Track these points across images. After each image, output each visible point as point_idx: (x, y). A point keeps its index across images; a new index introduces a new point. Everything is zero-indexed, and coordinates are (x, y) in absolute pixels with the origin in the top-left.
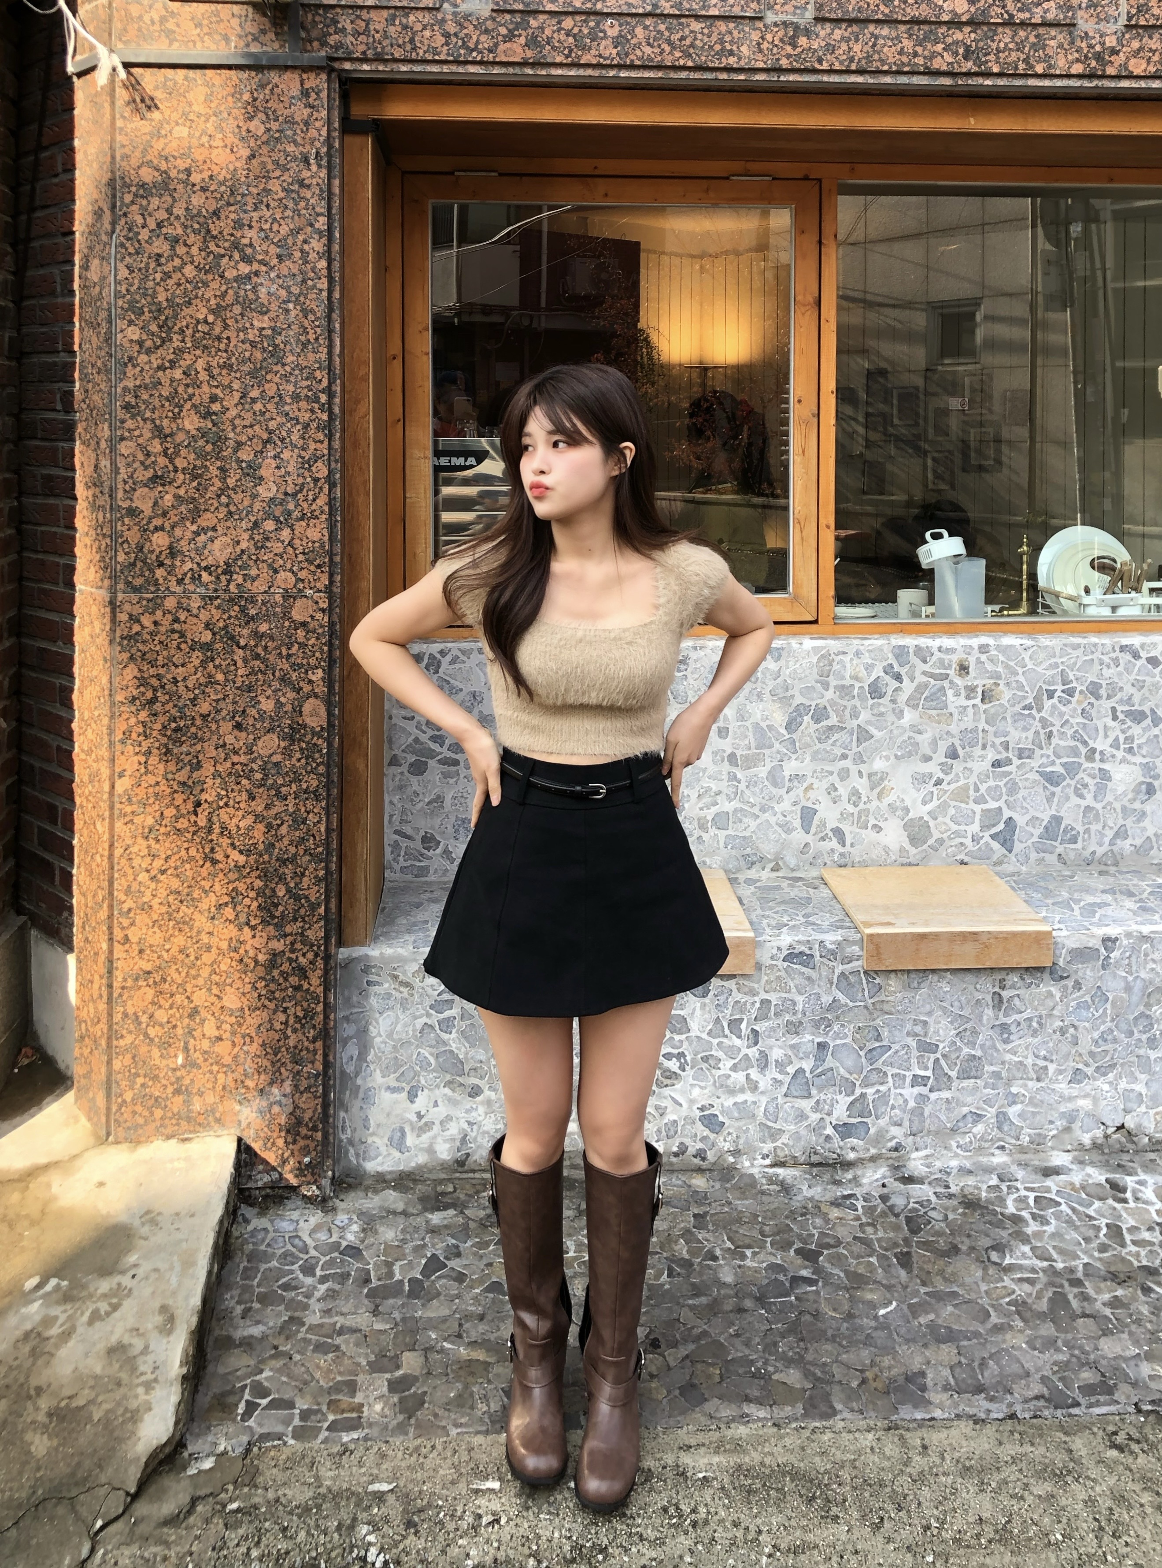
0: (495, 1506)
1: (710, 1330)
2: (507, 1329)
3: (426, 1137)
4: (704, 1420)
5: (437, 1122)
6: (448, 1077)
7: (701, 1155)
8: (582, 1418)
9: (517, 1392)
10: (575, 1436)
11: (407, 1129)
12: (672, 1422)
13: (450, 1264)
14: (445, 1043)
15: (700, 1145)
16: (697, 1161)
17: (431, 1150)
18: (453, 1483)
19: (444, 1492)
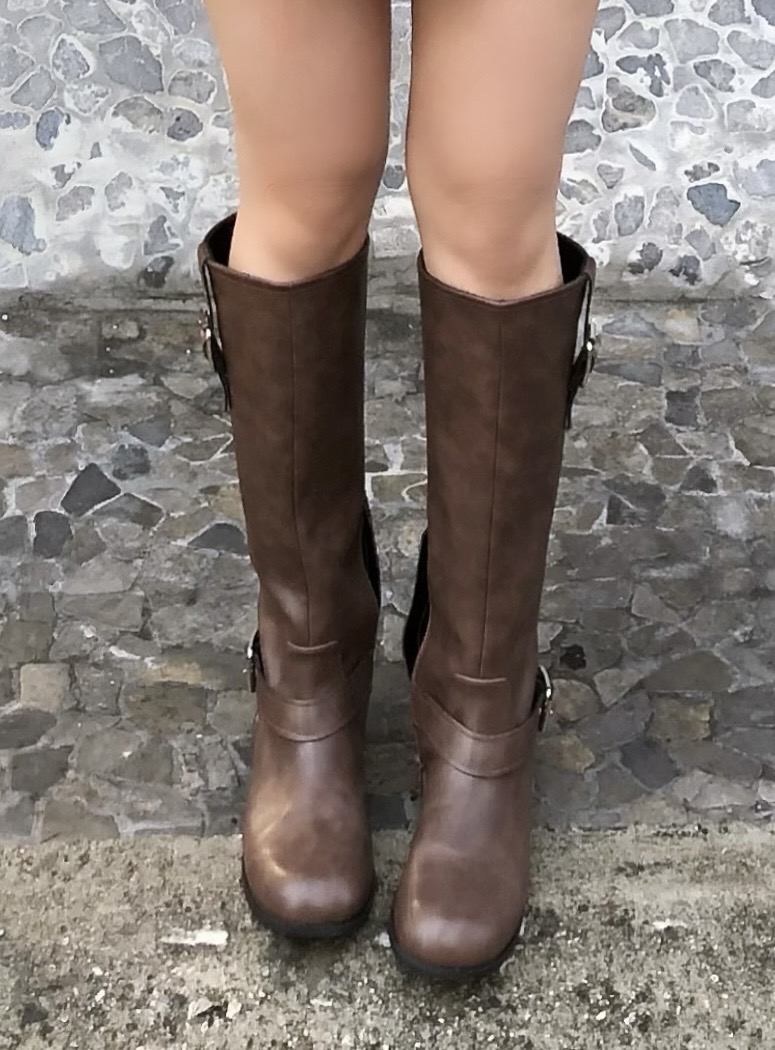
0: (216, 978)
1: (693, 633)
2: (246, 624)
3: (76, 221)
4: (672, 815)
5: (100, 190)
6: (125, 94)
7: (687, 269)
8: (408, 805)
9: (266, 752)
10: (391, 842)
11: (36, 204)
12: (603, 817)
13: (125, 486)
14: (119, 23)
15: (686, 250)
16: (679, 282)
17: (87, 248)
18: (127, 931)
19: (107, 950)
